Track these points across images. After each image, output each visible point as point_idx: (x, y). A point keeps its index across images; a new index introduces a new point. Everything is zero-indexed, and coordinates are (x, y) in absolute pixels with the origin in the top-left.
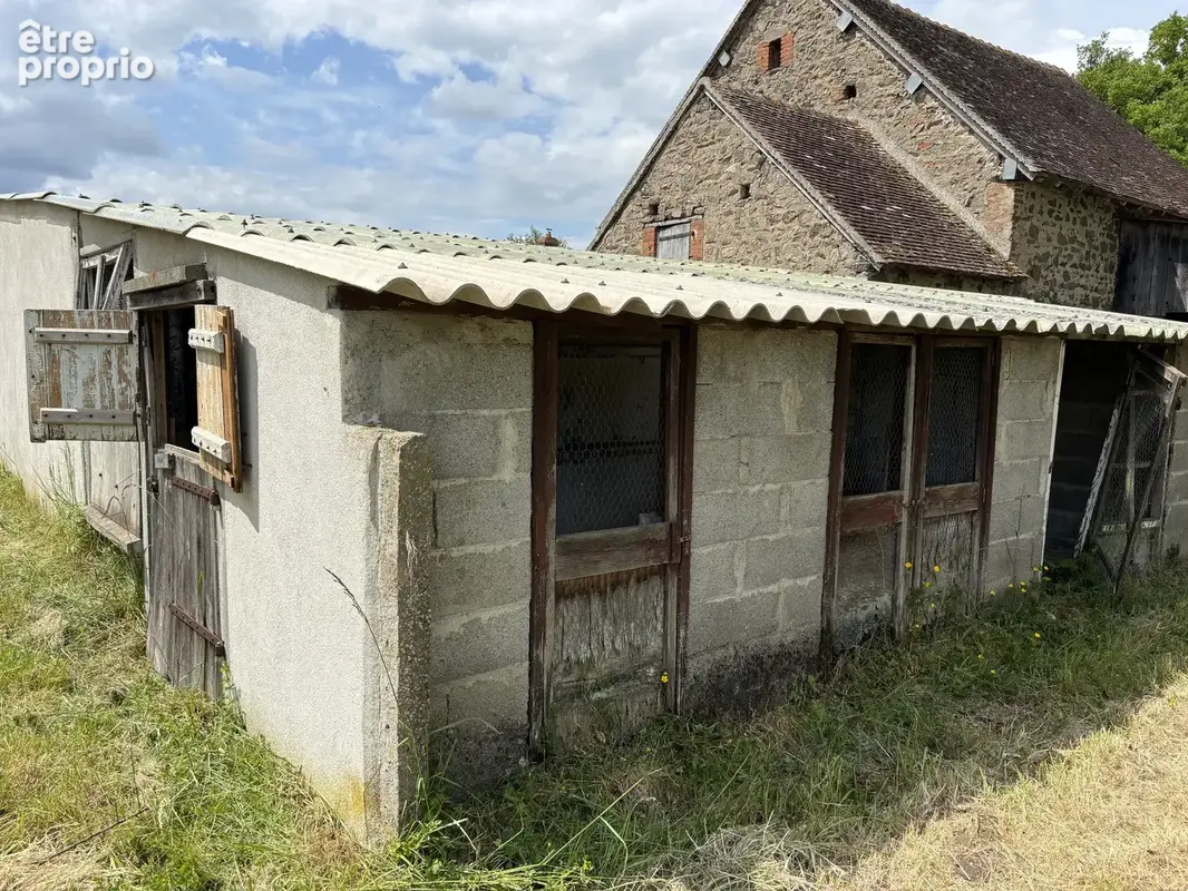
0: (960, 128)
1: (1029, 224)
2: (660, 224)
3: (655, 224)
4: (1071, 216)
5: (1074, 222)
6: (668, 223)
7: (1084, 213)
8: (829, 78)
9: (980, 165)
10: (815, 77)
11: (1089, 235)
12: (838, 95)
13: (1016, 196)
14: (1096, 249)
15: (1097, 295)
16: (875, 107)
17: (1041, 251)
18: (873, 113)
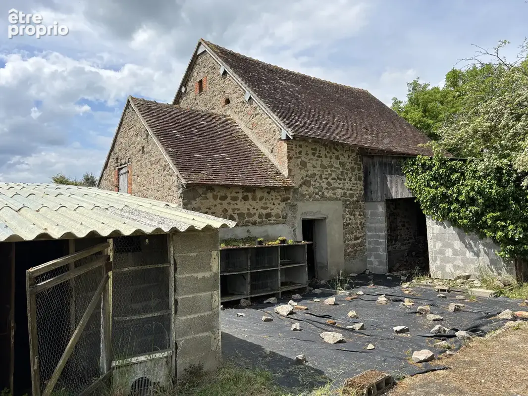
0: (266, 116)
1: (299, 160)
2: (119, 167)
3: (118, 168)
4: (328, 155)
5: (331, 158)
6: (122, 166)
7: (337, 153)
8: (219, 96)
9: (274, 133)
10: (215, 96)
11: (342, 164)
12: (223, 104)
13: (288, 147)
14: (347, 170)
15: (351, 192)
16: (236, 108)
17: (309, 173)
18: (236, 111)
